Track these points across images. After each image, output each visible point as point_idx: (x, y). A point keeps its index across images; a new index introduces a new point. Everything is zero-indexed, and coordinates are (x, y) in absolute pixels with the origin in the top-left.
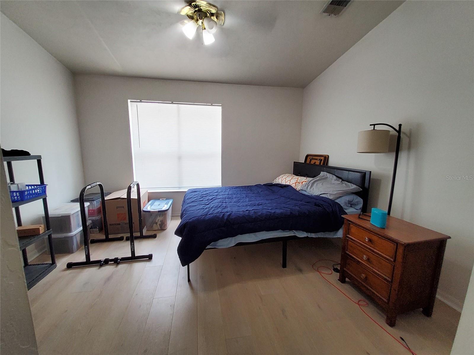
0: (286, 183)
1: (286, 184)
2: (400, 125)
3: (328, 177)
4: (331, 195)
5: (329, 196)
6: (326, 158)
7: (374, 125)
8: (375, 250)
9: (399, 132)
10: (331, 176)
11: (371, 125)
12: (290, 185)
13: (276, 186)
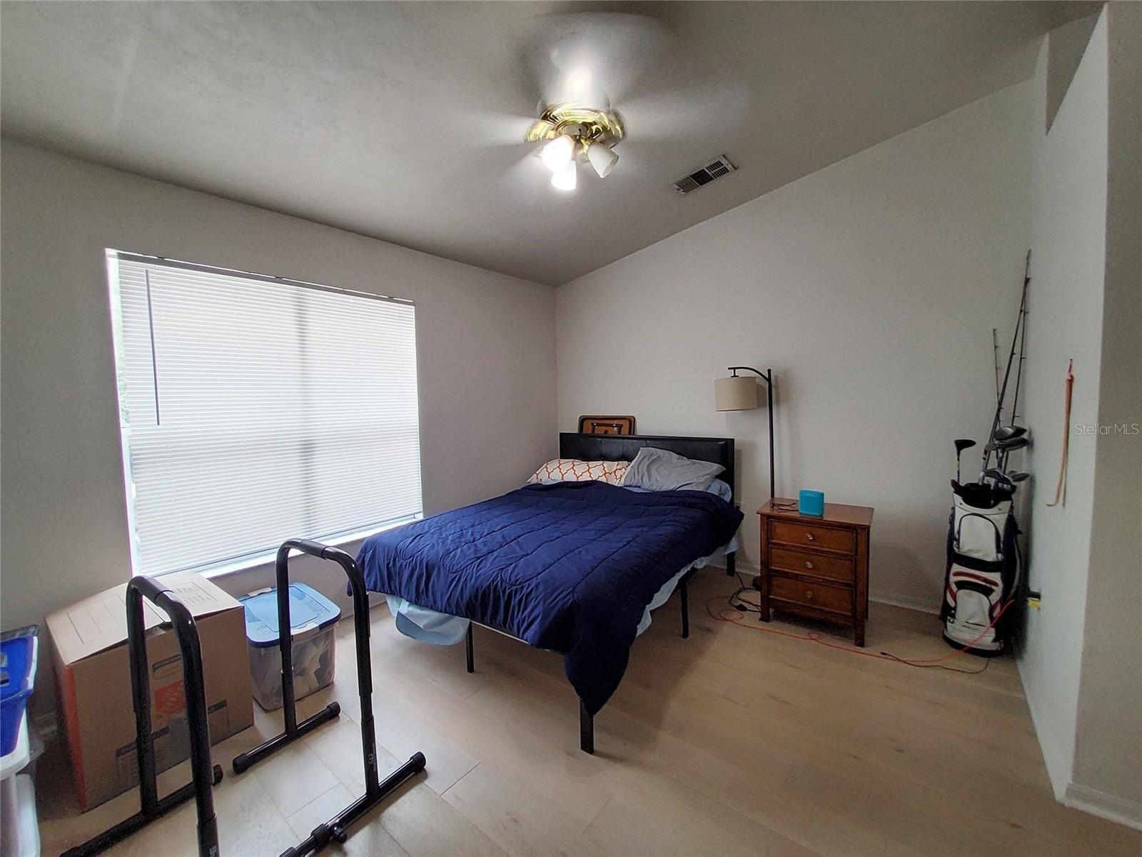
0: (578, 478)
1: (579, 480)
2: (769, 371)
3: (661, 454)
4: (698, 484)
5: (695, 487)
6: (631, 421)
7: (734, 369)
8: (824, 549)
9: (769, 380)
10: (667, 454)
11: (729, 369)
12: (592, 481)
13: (563, 487)
